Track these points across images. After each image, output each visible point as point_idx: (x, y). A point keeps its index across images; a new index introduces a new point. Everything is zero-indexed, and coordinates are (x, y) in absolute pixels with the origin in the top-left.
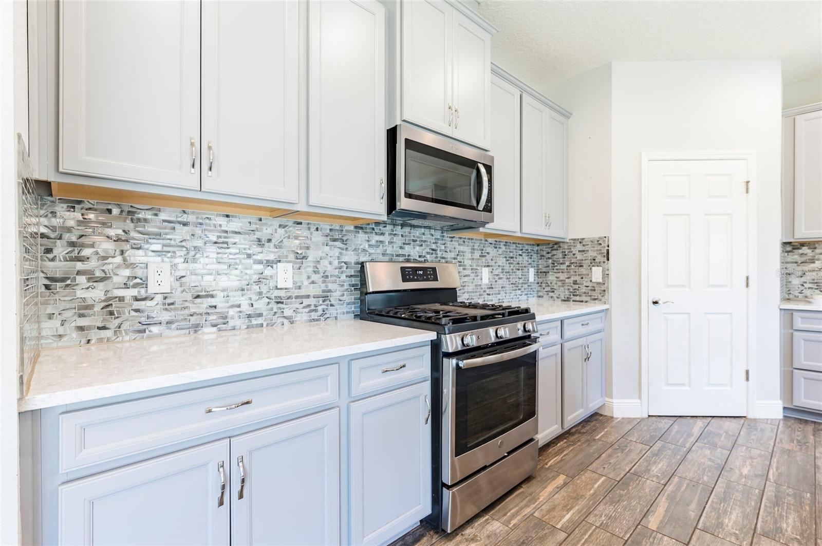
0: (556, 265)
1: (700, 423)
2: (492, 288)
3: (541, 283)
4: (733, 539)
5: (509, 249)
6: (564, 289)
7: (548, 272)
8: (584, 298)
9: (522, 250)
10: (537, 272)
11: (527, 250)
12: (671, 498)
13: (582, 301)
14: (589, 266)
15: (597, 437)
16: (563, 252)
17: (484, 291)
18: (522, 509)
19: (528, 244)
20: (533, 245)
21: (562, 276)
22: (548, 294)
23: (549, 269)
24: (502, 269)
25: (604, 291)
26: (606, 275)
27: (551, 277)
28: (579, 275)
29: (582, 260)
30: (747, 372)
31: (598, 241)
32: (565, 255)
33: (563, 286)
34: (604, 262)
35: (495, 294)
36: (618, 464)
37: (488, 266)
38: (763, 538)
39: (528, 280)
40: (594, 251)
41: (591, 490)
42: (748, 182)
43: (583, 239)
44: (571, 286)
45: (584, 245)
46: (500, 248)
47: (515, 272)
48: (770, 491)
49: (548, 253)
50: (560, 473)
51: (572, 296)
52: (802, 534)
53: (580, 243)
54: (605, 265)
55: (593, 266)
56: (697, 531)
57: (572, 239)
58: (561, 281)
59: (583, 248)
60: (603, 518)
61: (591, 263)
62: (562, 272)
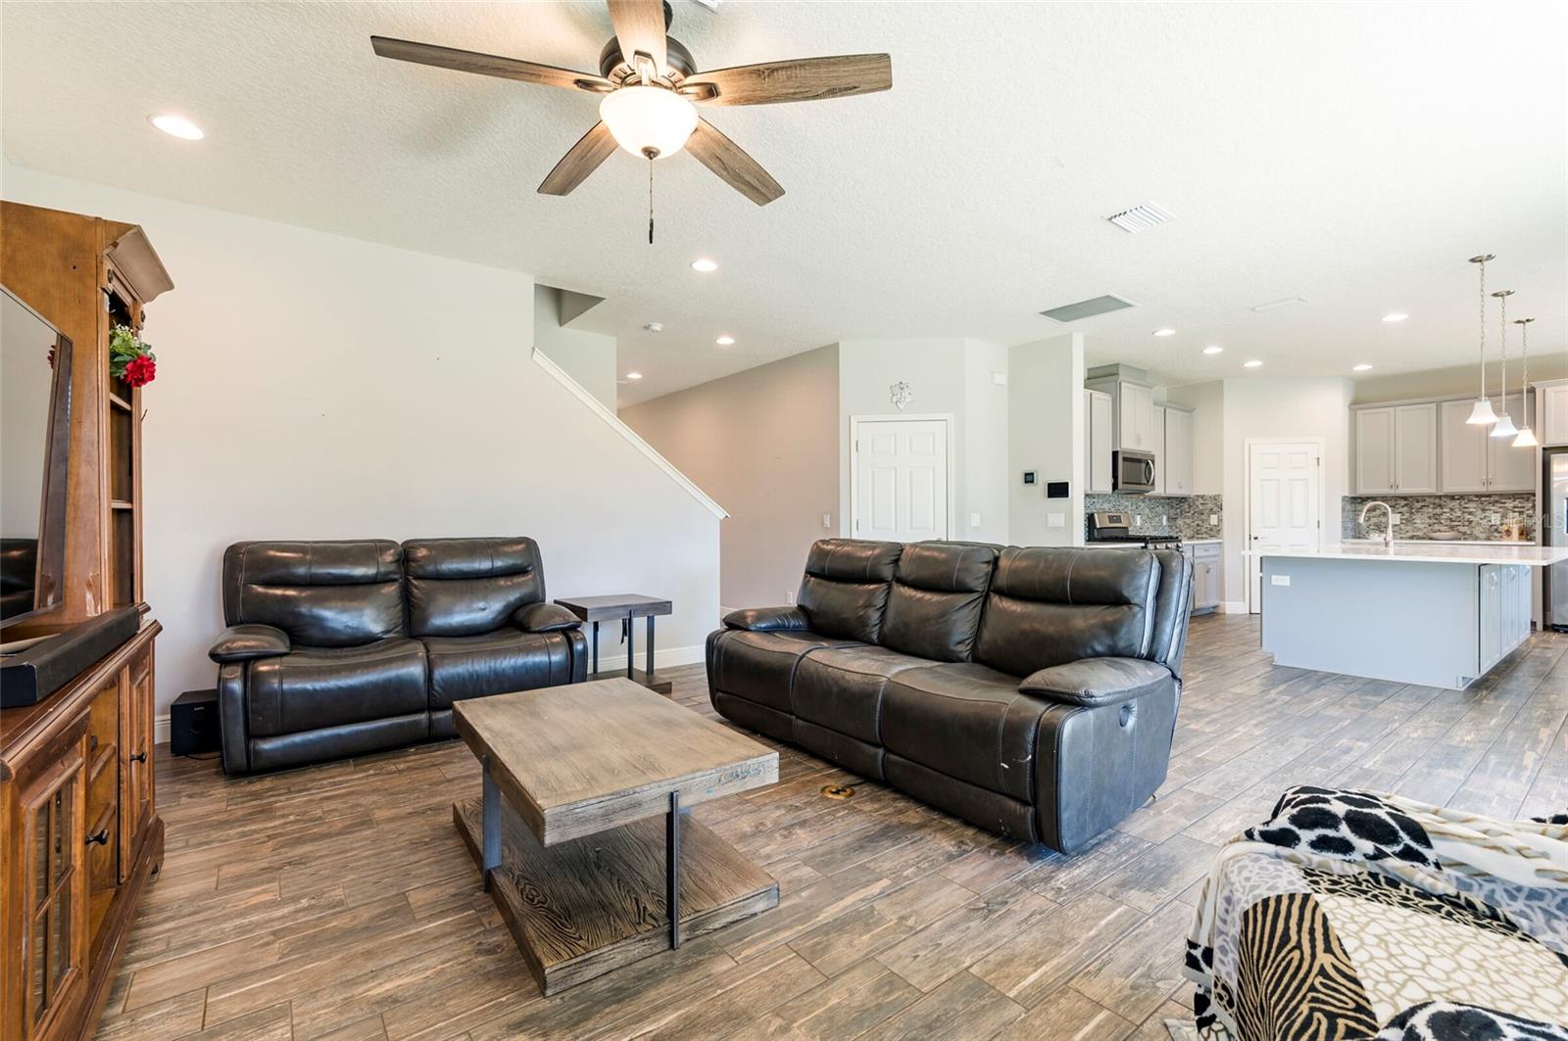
3: (1172, 526)
5: (1151, 502)
8: (1204, 536)
9: (1158, 503)
10: (1168, 518)
11: (1162, 503)
16: (1188, 504)
20: (1166, 499)
21: (1188, 521)
23: (1178, 516)
24: (1147, 516)
25: (1219, 530)
26: (1220, 520)
27: (1180, 522)
28: (1201, 520)
29: (1203, 510)
31: (1214, 497)
32: (1190, 506)
33: (1189, 528)
34: (1219, 511)
37: (1140, 514)
39: (1162, 524)
40: (1212, 504)
42: (1318, 459)
43: (1205, 495)
44: (1196, 528)
45: (1204, 500)
46: (1146, 502)
47: (1154, 518)
49: (1179, 504)
51: (1197, 534)
53: (1202, 498)
54: (1220, 514)
55: (1211, 514)
57: (1195, 496)
58: (1187, 524)
61: (1209, 512)
62: (1188, 518)
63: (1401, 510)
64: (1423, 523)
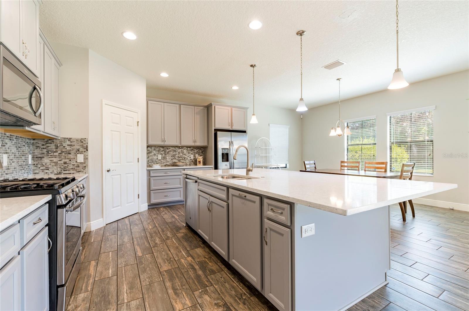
0: (50, 152)
1: (126, 220)
2: (9, 169)
3: (37, 164)
4: (162, 245)
5: (18, 141)
6: (57, 167)
7: (44, 157)
9: (25, 142)
10: (33, 157)
11: (27, 142)
12: (138, 245)
13: (71, 173)
14: (75, 153)
15: (92, 241)
16: (55, 145)
17: (4, 172)
18: (87, 282)
19: (29, 139)
20: (30, 139)
21: (55, 160)
22: (43, 171)
23: (45, 155)
24: (15, 156)
25: (85, 167)
26: (86, 159)
27: (46, 160)
28: (68, 159)
29: (71, 150)
30: (139, 195)
31: (81, 140)
32: (58, 147)
33: (56, 166)
34: (85, 152)
35: (11, 173)
36: (111, 246)
37: (7, 153)
38: (167, 240)
39: (28, 163)
40: (79, 145)
41: (110, 259)
42: (138, 122)
43: (71, 138)
44: (62, 165)
45: (71, 142)
46: (13, 140)
47: (21, 158)
48: (160, 230)
49: (43, 145)
50: (90, 261)
51: (63, 171)
52: (173, 235)
53: (69, 140)
54: (86, 153)
55: (78, 154)
56: (152, 248)
57: (62, 138)
58: (54, 162)
59: (72, 144)
60: (124, 263)
61: (76, 152)
62: (55, 157)
63: (161, 153)
64: (169, 159)
